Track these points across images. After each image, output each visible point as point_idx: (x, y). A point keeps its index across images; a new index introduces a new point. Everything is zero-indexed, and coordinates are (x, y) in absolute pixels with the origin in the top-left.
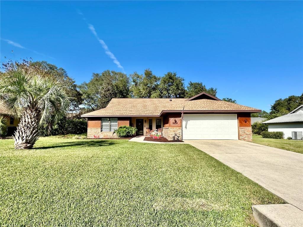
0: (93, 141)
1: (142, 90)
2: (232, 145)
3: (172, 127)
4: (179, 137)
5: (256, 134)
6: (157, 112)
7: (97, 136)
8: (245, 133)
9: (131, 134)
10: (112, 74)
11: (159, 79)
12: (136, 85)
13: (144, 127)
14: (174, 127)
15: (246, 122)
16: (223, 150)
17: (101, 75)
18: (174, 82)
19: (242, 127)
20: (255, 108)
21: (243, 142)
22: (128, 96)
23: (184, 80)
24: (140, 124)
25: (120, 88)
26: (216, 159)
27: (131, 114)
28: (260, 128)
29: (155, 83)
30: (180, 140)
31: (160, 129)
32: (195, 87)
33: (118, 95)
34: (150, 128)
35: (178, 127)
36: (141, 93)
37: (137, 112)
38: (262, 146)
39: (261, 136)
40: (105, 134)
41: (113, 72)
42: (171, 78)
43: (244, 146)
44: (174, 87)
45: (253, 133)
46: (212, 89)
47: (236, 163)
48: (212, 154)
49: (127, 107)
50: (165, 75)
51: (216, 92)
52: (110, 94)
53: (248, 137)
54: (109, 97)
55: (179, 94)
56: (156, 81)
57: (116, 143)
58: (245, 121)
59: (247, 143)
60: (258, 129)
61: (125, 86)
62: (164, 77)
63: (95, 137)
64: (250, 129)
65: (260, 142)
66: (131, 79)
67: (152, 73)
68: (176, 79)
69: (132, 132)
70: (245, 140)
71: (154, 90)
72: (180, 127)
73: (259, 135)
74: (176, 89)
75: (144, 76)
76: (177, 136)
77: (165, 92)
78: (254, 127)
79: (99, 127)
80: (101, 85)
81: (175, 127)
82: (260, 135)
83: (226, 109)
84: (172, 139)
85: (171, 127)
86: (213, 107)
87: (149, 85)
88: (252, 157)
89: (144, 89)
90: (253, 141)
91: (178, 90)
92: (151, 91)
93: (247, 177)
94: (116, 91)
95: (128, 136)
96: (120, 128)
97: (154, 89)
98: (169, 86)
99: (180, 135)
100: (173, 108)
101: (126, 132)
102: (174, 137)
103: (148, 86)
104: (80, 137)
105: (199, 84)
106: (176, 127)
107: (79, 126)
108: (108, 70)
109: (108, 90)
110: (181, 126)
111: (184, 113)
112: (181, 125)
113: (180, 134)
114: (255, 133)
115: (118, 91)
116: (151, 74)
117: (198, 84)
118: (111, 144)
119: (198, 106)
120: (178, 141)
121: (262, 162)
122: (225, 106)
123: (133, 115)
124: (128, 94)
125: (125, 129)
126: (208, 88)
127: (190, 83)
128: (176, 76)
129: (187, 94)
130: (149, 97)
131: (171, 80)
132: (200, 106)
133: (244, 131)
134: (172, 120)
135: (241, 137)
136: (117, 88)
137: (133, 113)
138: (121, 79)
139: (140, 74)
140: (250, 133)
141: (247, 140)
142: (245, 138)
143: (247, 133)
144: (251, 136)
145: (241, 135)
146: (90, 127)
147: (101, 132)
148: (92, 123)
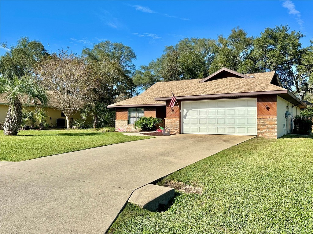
8: (265, 125)
14: (171, 118)
15: (268, 110)
53: (269, 132)
64: (274, 119)
70: (265, 135)
72: (178, 118)
79: (126, 119)
112: (179, 115)
140: (274, 125)
141: (268, 136)
142: (266, 133)
143: (269, 125)
144: (275, 131)
145: (259, 129)
146: (118, 118)
147: (128, 125)
148: (120, 114)
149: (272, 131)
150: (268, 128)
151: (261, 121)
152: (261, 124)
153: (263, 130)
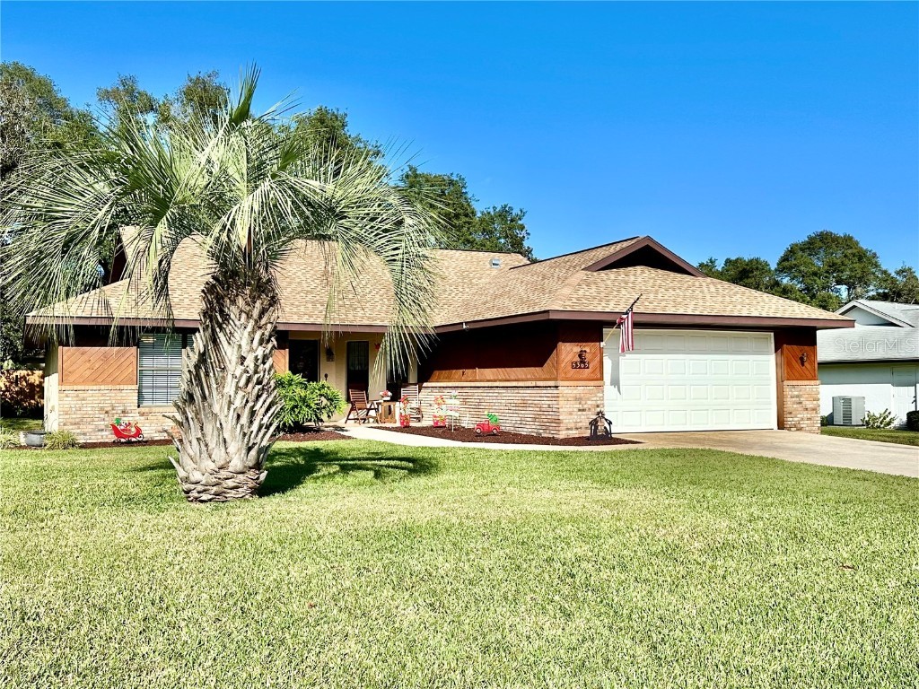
3: (570, 383)
8: (801, 403)
14: (579, 383)
15: (803, 365)
19: (795, 383)
21: (795, 435)
24: (301, 365)
58: (800, 358)
63: (117, 432)
70: (802, 429)
72: (600, 383)
76: (606, 419)
79: (127, 380)
81: (582, 383)
85: (567, 379)
102: (594, 424)
106: (585, 383)
110: (602, 377)
112: (602, 372)
120: (610, 438)
133: (797, 396)
134: (568, 352)
135: (788, 420)
140: (815, 402)
141: (807, 429)
142: (802, 422)
143: (807, 403)
144: (818, 416)
145: (791, 413)
146: (72, 378)
147: (142, 410)
148: (85, 357)
152: (794, 399)
153: (798, 416)
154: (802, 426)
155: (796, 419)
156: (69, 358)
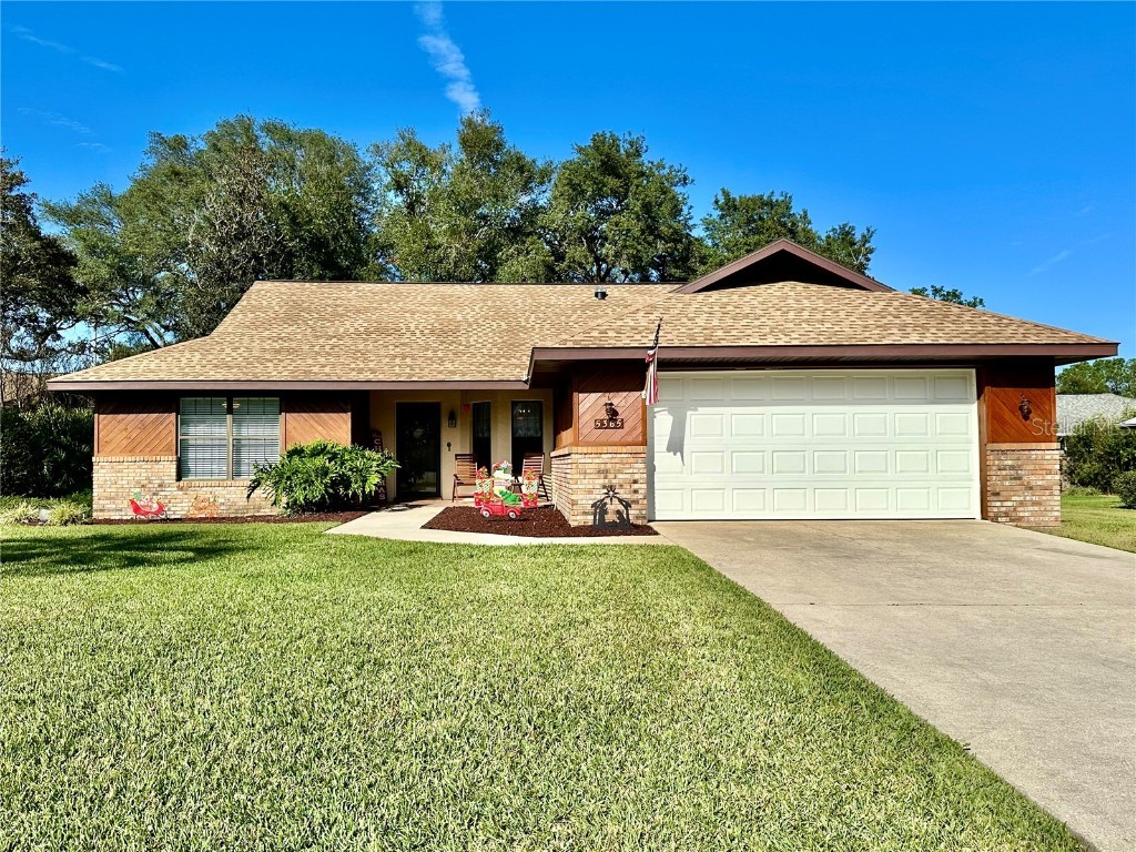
0: (104, 538)
1: (440, 240)
2: (940, 550)
3: (590, 450)
4: (627, 505)
5: (1089, 490)
6: (514, 361)
7: (150, 503)
8: (1020, 478)
9: (359, 492)
10: (266, 143)
11: (545, 175)
12: (411, 207)
13: (444, 448)
14: (605, 449)
15: (1026, 417)
16: (877, 585)
17: (203, 145)
18: (627, 191)
19: (1005, 446)
20: (1080, 333)
21: (1006, 530)
22: (362, 271)
23: (685, 178)
24: (418, 433)
25: (311, 220)
26: (816, 646)
27: (360, 371)
28: (1110, 454)
29: (524, 199)
30: (639, 522)
31: (535, 459)
32: (749, 222)
33: (301, 262)
34: (481, 456)
35: (624, 449)
36: (440, 252)
37: (398, 361)
38: (1115, 558)
39: (1117, 498)
40: (204, 493)
41: (270, 129)
42: (610, 166)
43: (1007, 559)
44: (626, 220)
45: (1073, 483)
46: (846, 235)
47: (939, 672)
48: (801, 609)
49: (342, 330)
50: (580, 150)
51: (871, 251)
52: (255, 256)
53: (1035, 503)
54: (244, 274)
55: (660, 264)
56: (526, 189)
57: (239, 545)
58: (1021, 408)
59: (1030, 540)
60: (1100, 457)
61: (341, 211)
62: (571, 163)
63: (137, 509)
64: (1052, 455)
65: (1105, 535)
66: (382, 171)
67: (506, 136)
68: (642, 174)
69: (364, 481)
70: (1020, 519)
71: (514, 237)
72: (640, 449)
73: (1105, 491)
74: (643, 232)
75: (457, 153)
76: (621, 501)
77: (577, 252)
78: (1079, 446)
79: (166, 450)
80: (199, 200)
81: (610, 449)
82: (1113, 492)
83: (914, 339)
84: (590, 520)
85: (588, 444)
86: (837, 328)
87: (486, 211)
88: (1045, 628)
89: (454, 232)
90: (1067, 527)
91: (651, 238)
92: (499, 247)
93: (1000, 771)
94: (291, 240)
95: (340, 502)
96: (291, 454)
97: (516, 233)
98: (604, 214)
99: (636, 492)
100: (595, 334)
101: (327, 480)
102: (600, 508)
103: (478, 217)
104: (44, 514)
105: (771, 204)
106: (614, 449)
107: (64, 447)
108: (241, 121)
109: (242, 235)
110: (645, 440)
111: (664, 365)
112: (644, 433)
113: (636, 486)
114: (1083, 483)
115: (302, 240)
116: (499, 147)
117: (764, 204)
118: (211, 551)
119: (744, 322)
120: (624, 527)
121: (1104, 663)
122: (909, 320)
123: (371, 377)
124: (366, 263)
125: (320, 461)
126: (822, 228)
127: (722, 201)
128: (645, 158)
129: (703, 260)
130: (488, 277)
131: (612, 182)
132: (757, 323)
133: (1012, 468)
134: (588, 405)
135: (996, 506)
136: (294, 219)
137: (372, 365)
138: (324, 169)
139: (432, 144)
140: (1049, 477)
141: (1032, 519)
142: (1021, 509)
143: (1033, 478)
144: (1056, 498)
145: (998, 494)
146: (107, 450)
147: (181, 483)
148: (122, 426)
149: (1044, 498)
150: (1031, 488)
151: (1006, 463)
152: (1004, 473)
153: (1013, 498)
154: (1021, 514)
155: (1009, 504)
156: (105, 427)
